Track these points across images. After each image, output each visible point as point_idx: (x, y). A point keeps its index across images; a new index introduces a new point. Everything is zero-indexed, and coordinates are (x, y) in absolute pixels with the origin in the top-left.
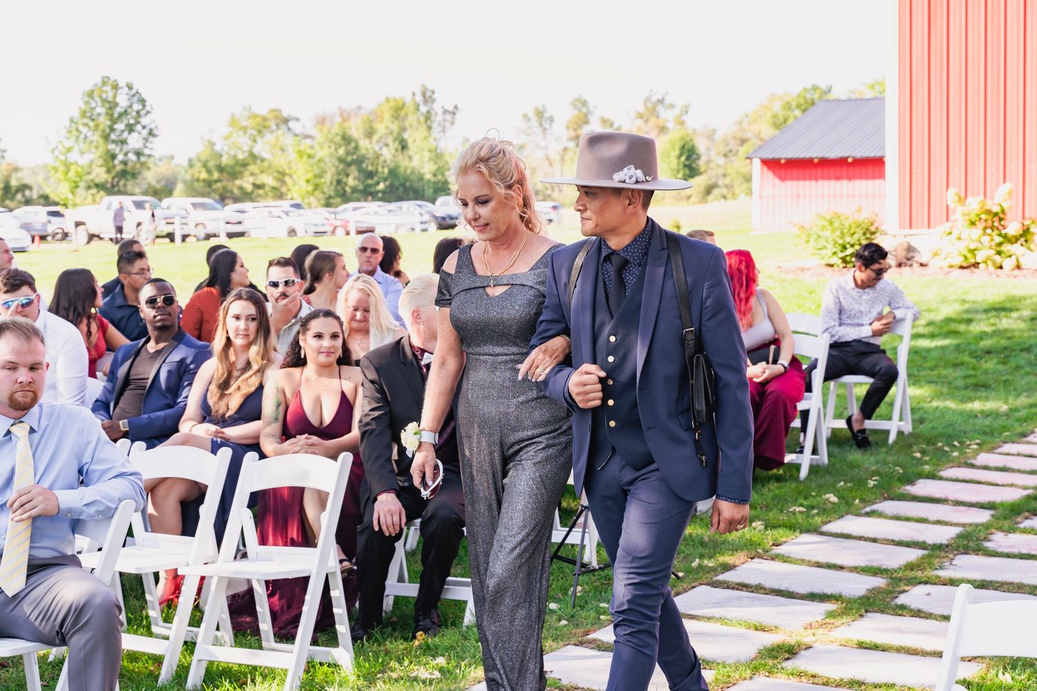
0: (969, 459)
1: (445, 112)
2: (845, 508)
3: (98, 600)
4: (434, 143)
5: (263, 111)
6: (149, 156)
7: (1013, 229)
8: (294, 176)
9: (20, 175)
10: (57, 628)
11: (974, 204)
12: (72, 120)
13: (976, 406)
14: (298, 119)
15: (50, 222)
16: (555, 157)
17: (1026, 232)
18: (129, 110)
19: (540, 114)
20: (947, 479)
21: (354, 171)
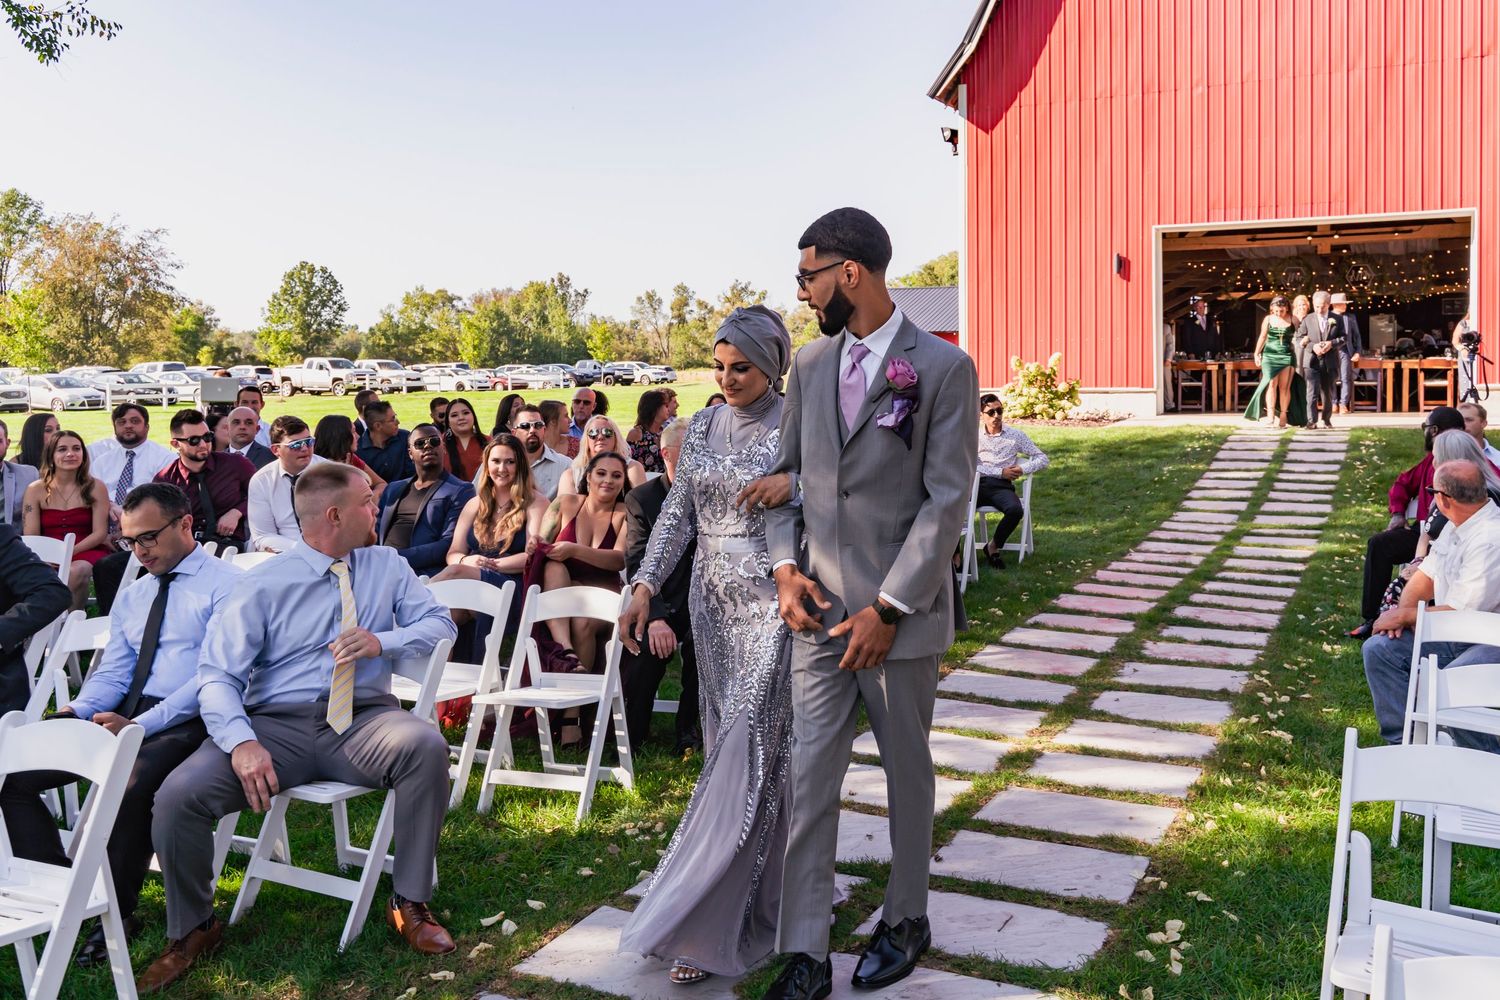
0: (1090, 575)
1: (578, 294)
2: (1012, 621)
3: (430, 745)
4: (569, 319)
5: (431, 290)
6: (339, 326)
7: (1062, 387)
8: (464, 343)
9: (229, 340)
10: (384, 773)
11: (1032, 367)
12: (275, 297)
13: (1073, 528)
14: (460, 299)
15: (259, 377)
16: (663, 331)
17: (1072, 389)
18: (323, 289)
19: (650, 297)
20: (1083, 594)
21: (505, 341)
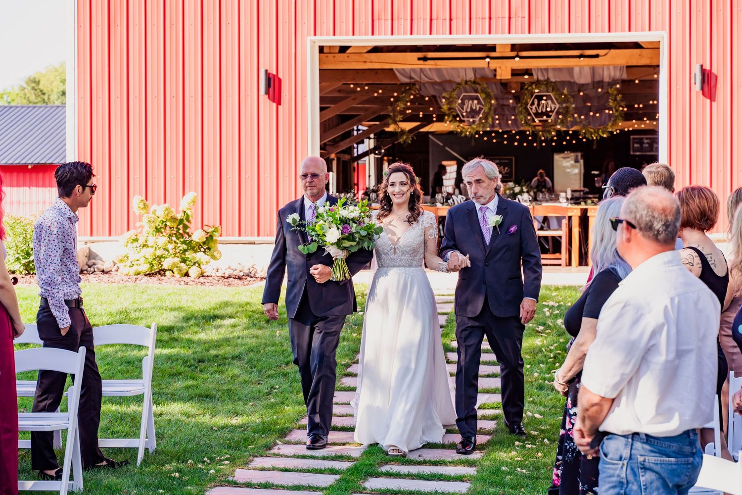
0: (227, 475)
7: (198, 236)
11: (159, 211)
17: (210, 238)
